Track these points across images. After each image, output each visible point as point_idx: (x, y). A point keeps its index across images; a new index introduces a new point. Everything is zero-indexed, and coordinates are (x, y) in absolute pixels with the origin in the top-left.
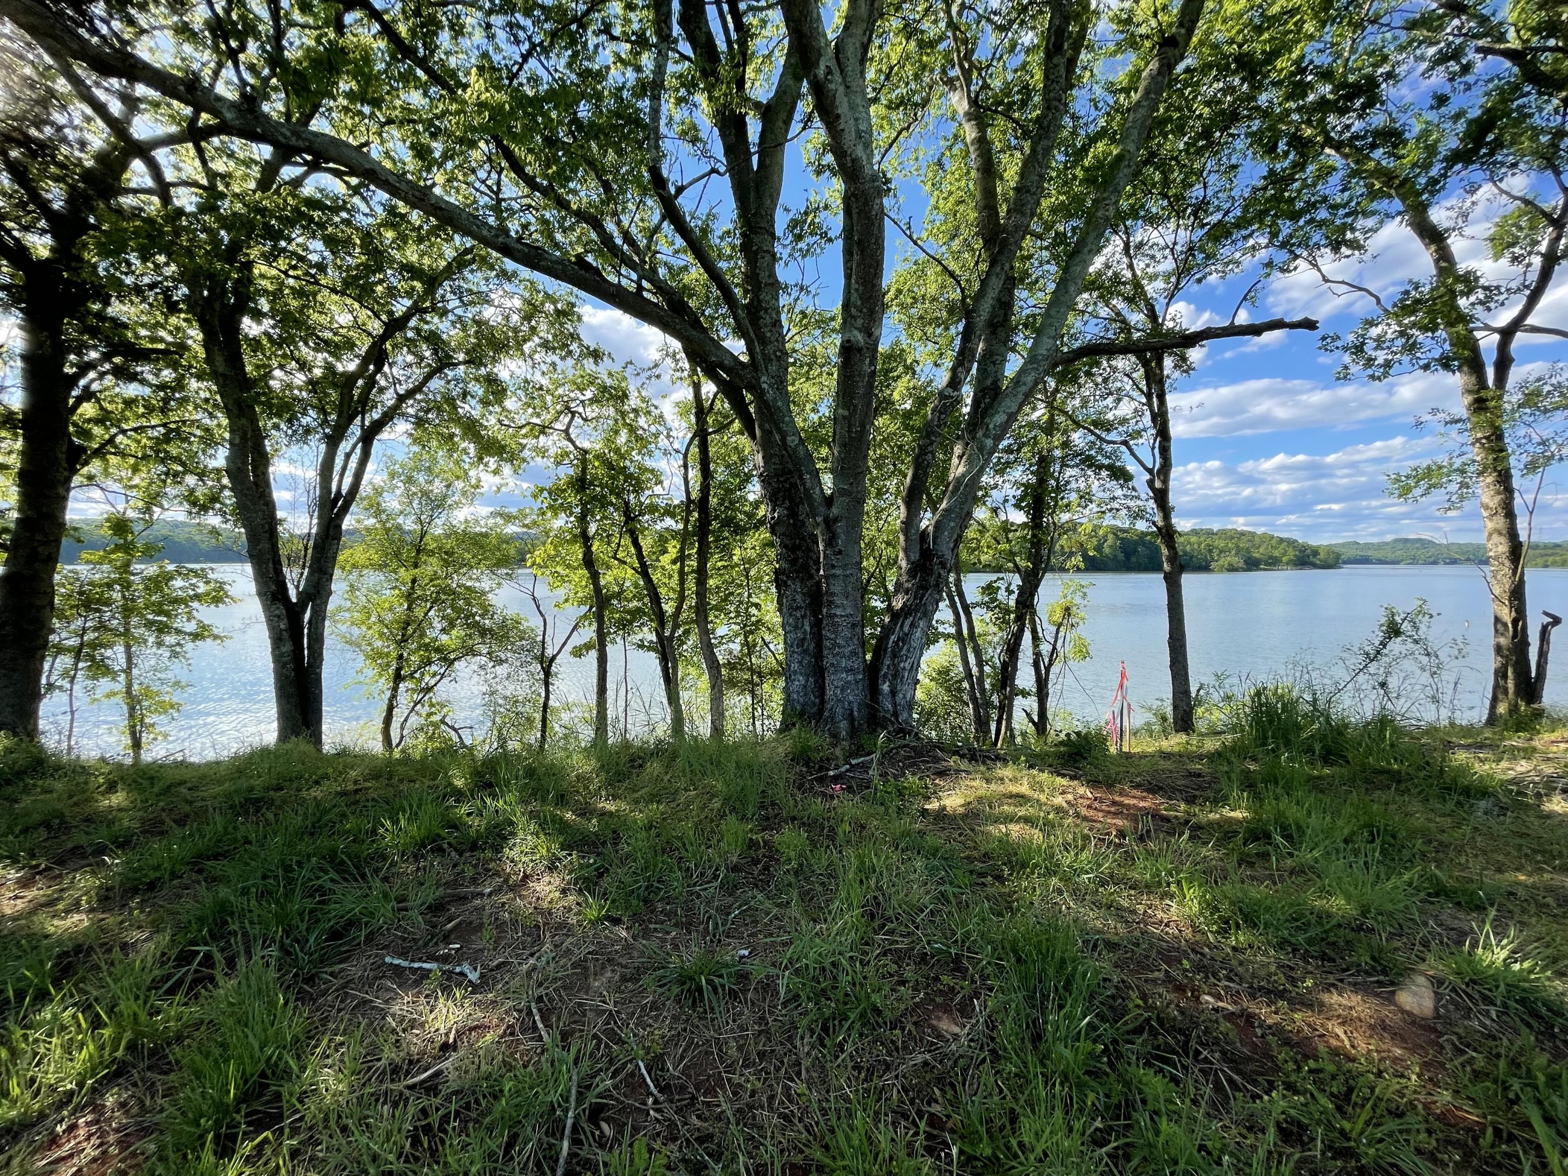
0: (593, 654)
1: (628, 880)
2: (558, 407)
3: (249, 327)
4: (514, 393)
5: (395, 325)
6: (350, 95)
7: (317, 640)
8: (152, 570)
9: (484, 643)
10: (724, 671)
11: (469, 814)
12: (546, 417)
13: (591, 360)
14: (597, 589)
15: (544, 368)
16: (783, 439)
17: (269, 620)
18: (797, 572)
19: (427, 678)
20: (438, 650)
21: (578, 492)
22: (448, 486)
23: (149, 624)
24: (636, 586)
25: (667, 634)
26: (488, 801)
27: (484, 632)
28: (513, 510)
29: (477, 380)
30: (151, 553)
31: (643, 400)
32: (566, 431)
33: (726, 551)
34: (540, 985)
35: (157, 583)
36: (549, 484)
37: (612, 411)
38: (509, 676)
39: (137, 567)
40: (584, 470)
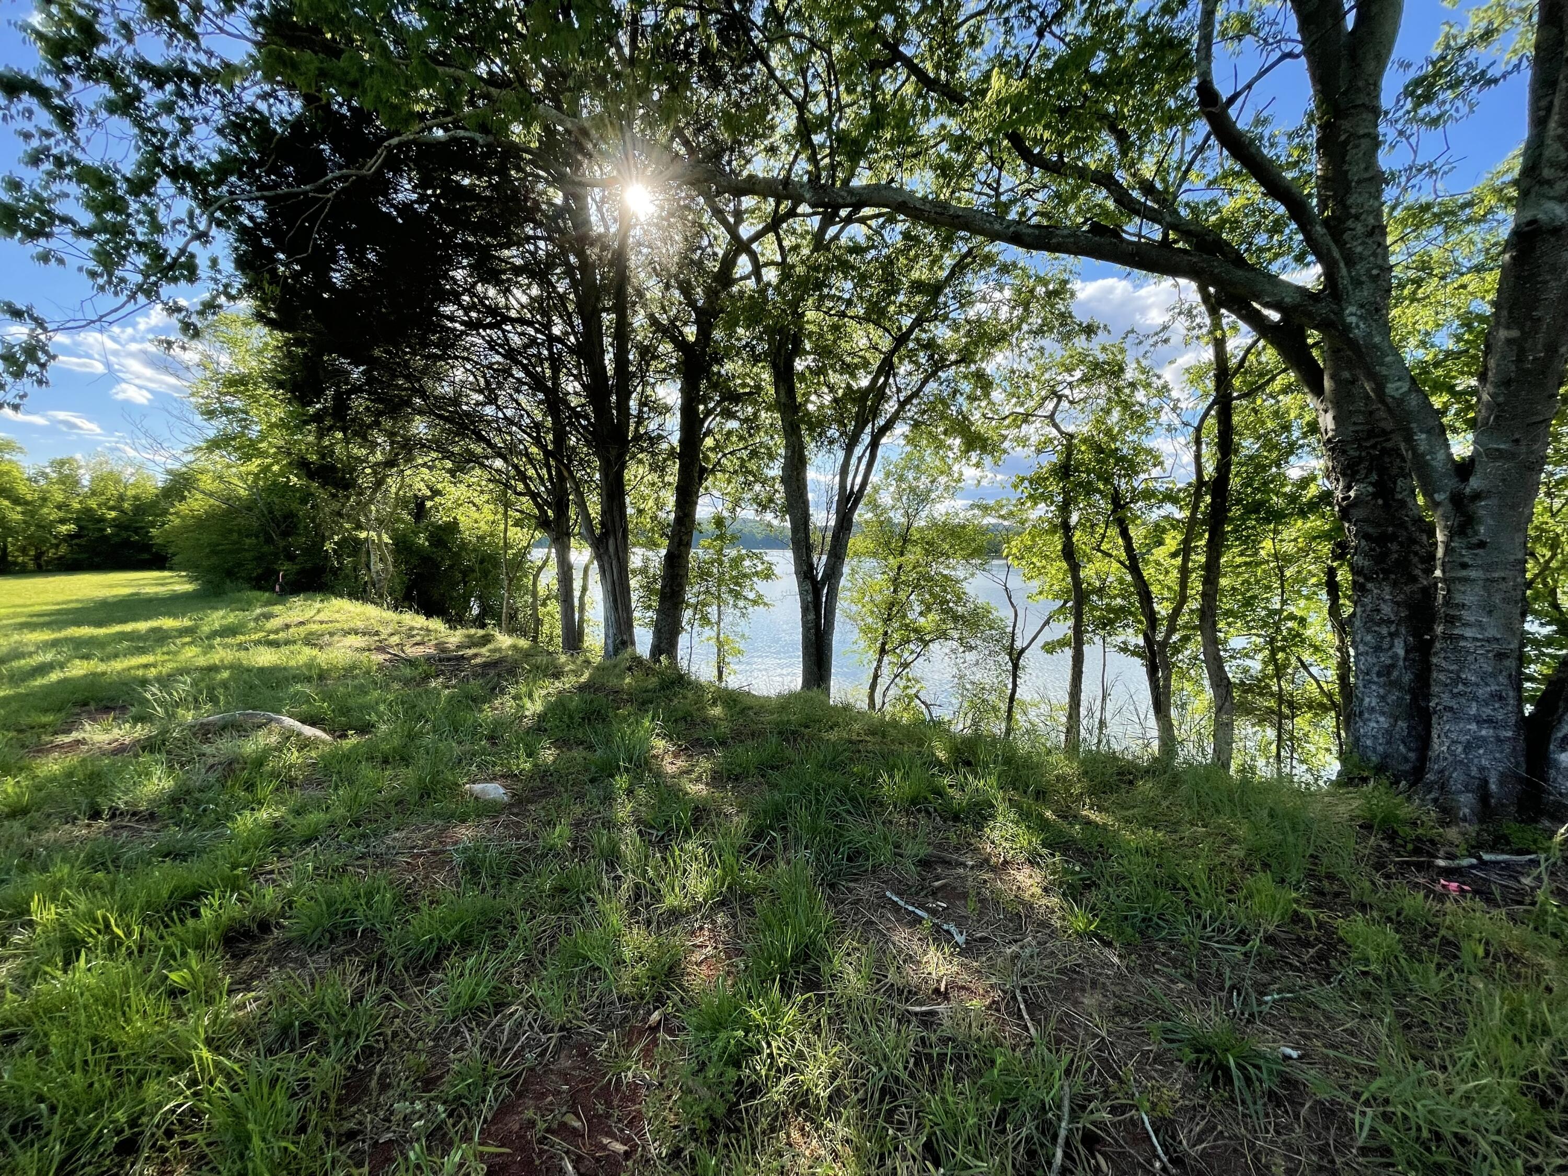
0: (1069, 652)
1: (1119, 903)
2: (1043, 393)
3: (799, 365)
4: (999, 385)
5: (901, 340)
6: (891, 144)
7: (830, 612)
8: (733, 553)
9: (956, 628)
10: (1236, 694)
11: (951, 786)
12: (1031, 404)
13: (1083, 337)
14: (1077, 581)
15: (1031, 354)
16: (1380, 388)
17: (801, 594)
18: (1386, 572)
19: (906, 654)
20: (916, 631)
21: (1061, 479)
22: (932, 482)
23: (731, 591)
24: (1121, 581)
25: (1159, 637)
26: (970, 778)
27: (956, 618)
28: (992, 503)
29: (965, 377)
30: (735, 540)
31: (1143, 371)
32: (1051, 417)
33: (1250, 543)
34: (1024, 976)
35: (736, 562)
36: (1030, 474)
37: (1103, 389)
38: (977, 663)
39: (726, 551)
40: (1069, 456)
